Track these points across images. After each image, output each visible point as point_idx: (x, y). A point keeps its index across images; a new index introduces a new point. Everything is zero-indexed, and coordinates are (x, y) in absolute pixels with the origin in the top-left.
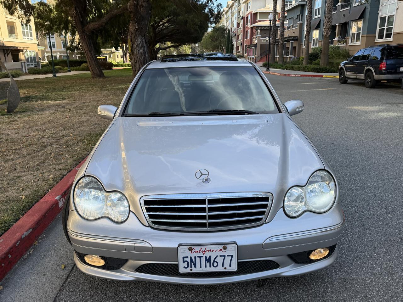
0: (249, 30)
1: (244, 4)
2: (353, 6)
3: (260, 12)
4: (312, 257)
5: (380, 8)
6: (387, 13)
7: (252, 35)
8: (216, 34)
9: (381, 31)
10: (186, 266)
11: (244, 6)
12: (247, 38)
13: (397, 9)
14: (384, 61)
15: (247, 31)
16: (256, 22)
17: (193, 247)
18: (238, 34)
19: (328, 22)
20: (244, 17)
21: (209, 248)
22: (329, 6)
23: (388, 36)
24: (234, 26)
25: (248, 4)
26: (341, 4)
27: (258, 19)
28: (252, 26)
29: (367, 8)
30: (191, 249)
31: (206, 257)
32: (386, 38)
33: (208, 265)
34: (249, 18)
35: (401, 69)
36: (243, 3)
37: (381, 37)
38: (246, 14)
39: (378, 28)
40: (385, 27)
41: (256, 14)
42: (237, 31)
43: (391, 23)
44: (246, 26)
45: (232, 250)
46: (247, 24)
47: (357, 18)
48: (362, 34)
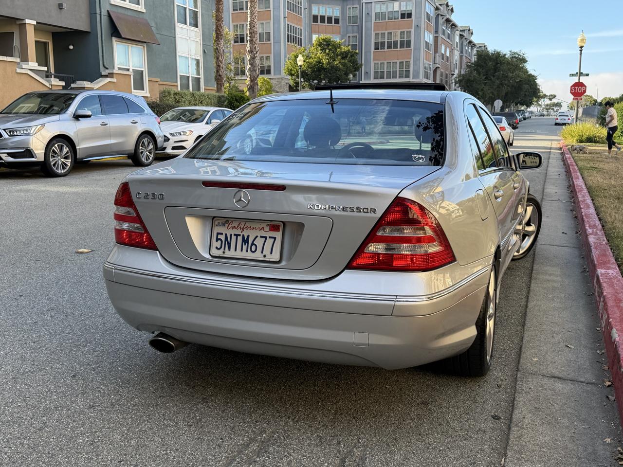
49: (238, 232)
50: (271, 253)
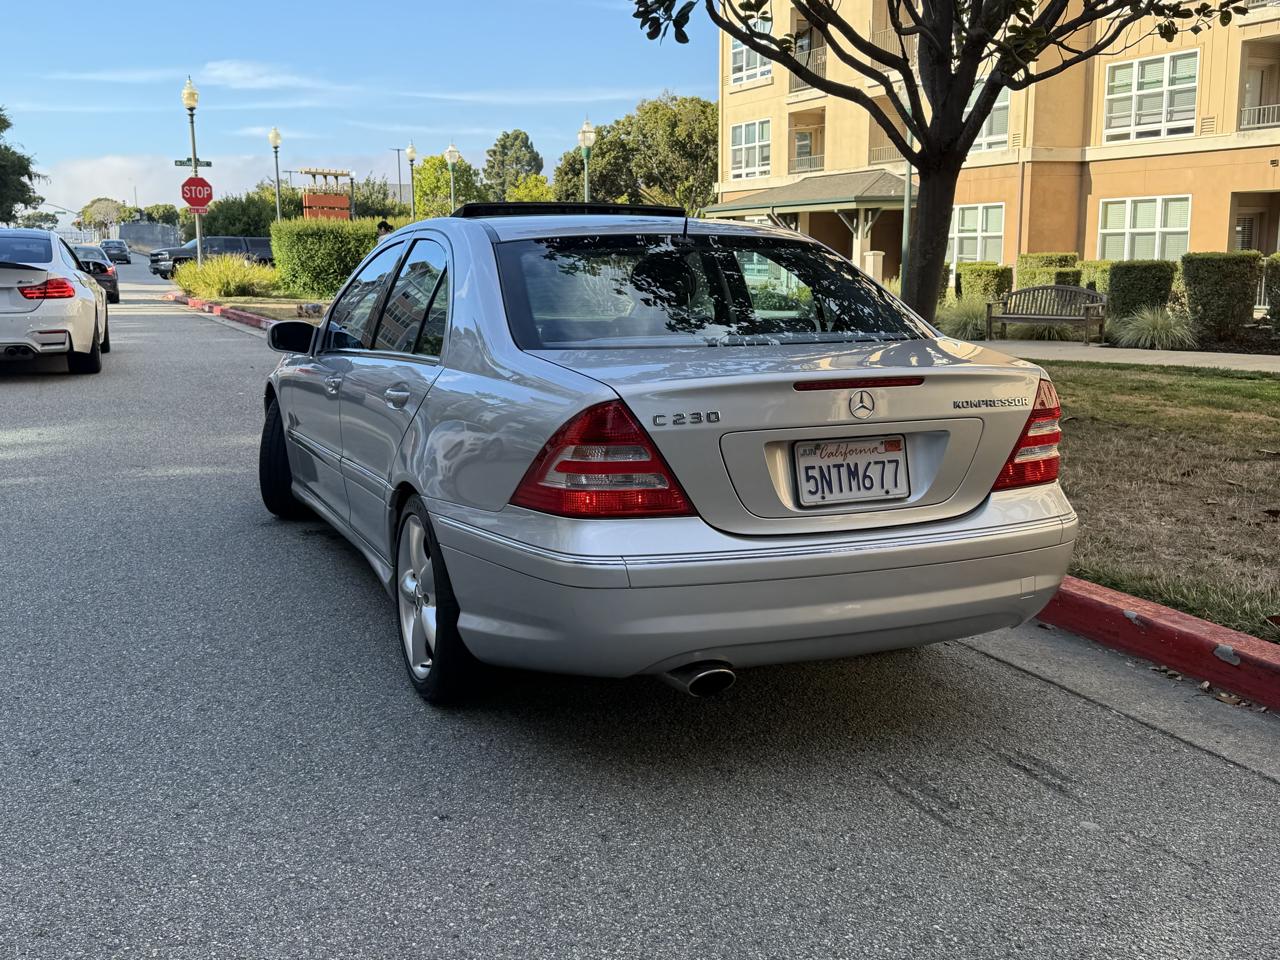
49: (839, 460)
50: (896, 485)
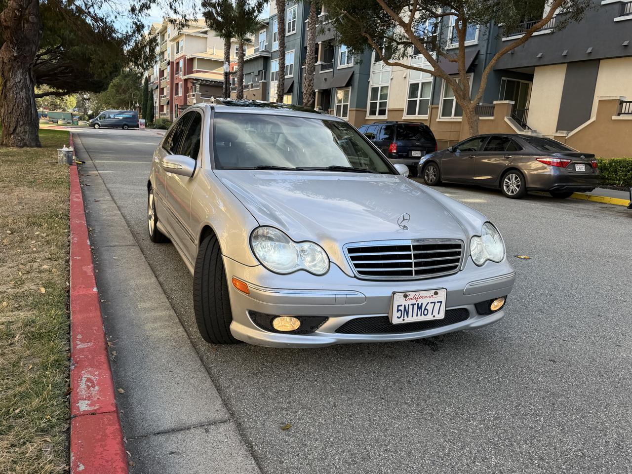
0: (181, 84)
1: (172, 43)
2: (338, 68)
3: (198, 57)
4: (493, 308)
5: (371, 76)
6: (380, 83)
7: (186, 90)
8: (124, 83)
9: (373, 105)
10: (399, 316)
11: (172, 47)
12: (177, 94)
13: (392, 79)
14: (394, 141)
15: (177, 84)
16: (192, 73)
17: (408, 294)
18: (161, 87)
19: (309, 85)
20: (172, 63)
21: (422, 294)
22: (309, 64)
23: (382, 112)
24: (155, 74)
25: (178, 43)
26: (320, 63)
27: (195, 68)
28: (186, 77)
29: (355, 73)
30: (405, 296)
31: (418, 304)
32: (379, 114)
33: (419, 313)
34: (181, 65)
35: (413, 153)
36: (170, 41)
37: (373, 113)
38: (175, 58)
39: (369, 101)
40: (378, 101)
41: (191, 61)
42: (160, 82)
43: (385, 96)
44: (175, 76)
45: (442, 296)
46: (178, 73)
47: (344, 85)
48: (350, 107)
